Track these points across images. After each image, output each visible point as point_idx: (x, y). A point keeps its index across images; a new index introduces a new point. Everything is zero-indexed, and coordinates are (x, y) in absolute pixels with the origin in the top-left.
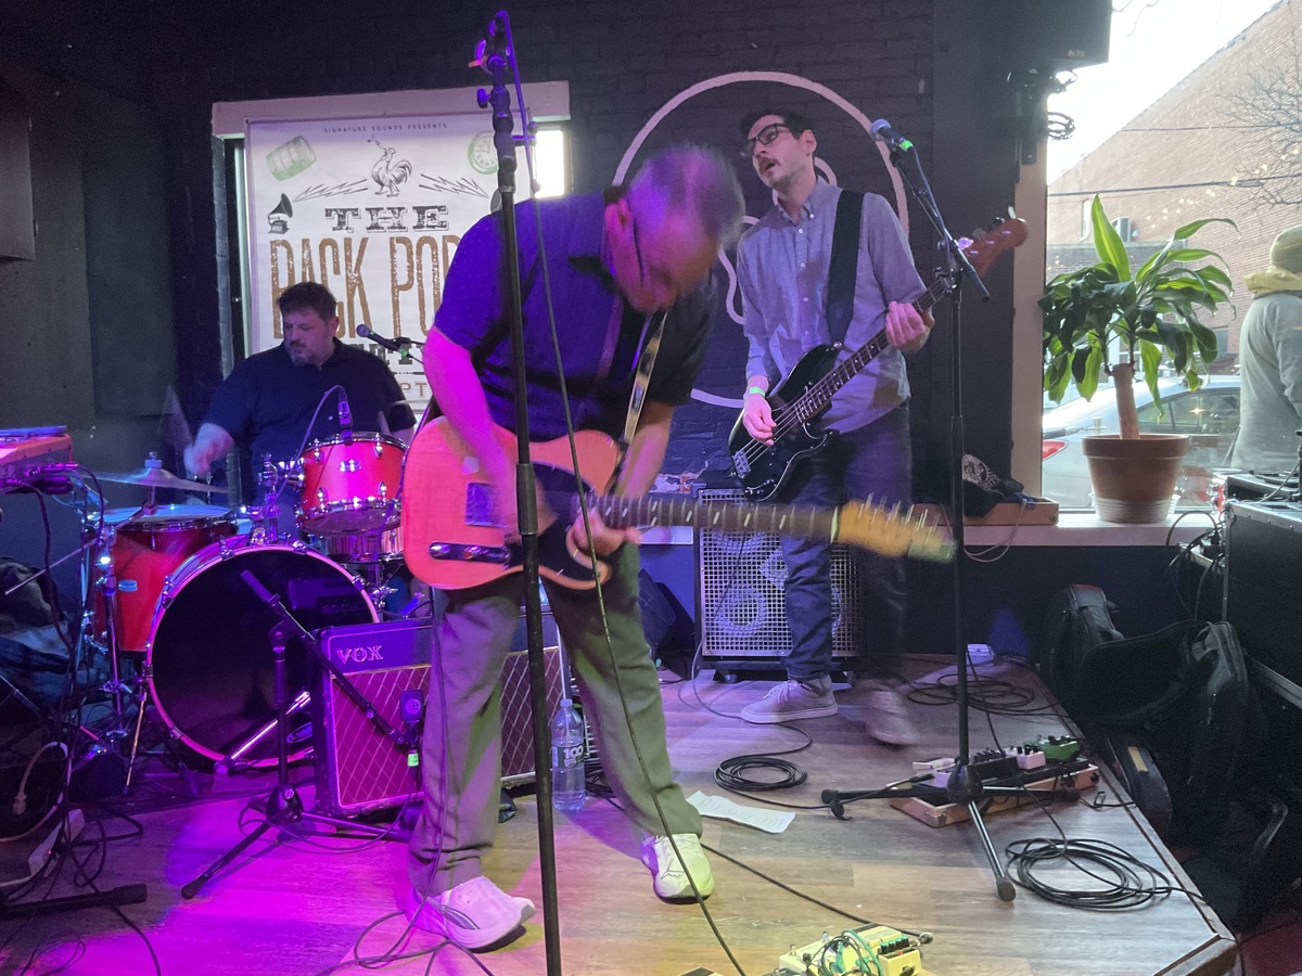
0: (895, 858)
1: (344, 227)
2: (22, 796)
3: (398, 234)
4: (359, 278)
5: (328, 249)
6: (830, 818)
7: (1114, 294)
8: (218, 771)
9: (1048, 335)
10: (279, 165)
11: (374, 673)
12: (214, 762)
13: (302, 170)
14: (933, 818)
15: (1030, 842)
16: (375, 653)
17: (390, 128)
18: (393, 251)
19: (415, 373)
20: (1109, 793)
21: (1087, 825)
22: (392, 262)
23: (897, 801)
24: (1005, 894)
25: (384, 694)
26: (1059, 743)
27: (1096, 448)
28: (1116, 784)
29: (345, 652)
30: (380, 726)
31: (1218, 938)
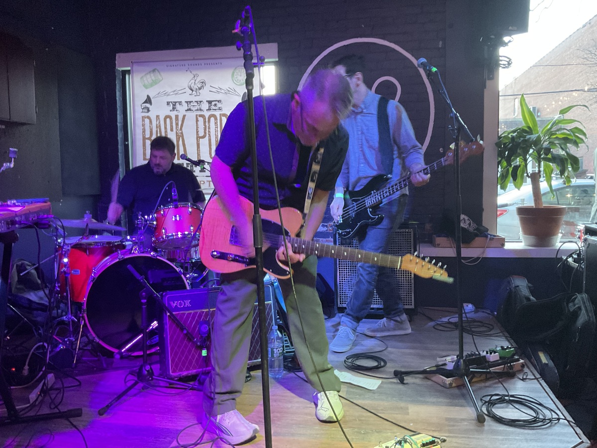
0: (428, 402)
1: (175, 110)
2: (26, 367)
3: (199, 113)
4: (182, 133)
5: (168, 120)
6: (398, 383)
7: (531, 140)
8: (116, 357)
9: (500, 159)
10: (146, 82)
11: (187, 312)
12: (114, 353)
13: (156, 84)
14: (446, 384)
15: (492, 396)
16: (188, 303)
17: (196, 65)
18: (197, 121)
19: (207, 176)
20: (529, 373)
21: (519, 388)
22: (197, 126)
23: (428, 375)
24: (480, 420)
25: (191, 322)
26: (506, 349)
27: (522, 211)
28: (533, 369)
29: (174, 303)
30: (189, 337)
31: (582, 442)
